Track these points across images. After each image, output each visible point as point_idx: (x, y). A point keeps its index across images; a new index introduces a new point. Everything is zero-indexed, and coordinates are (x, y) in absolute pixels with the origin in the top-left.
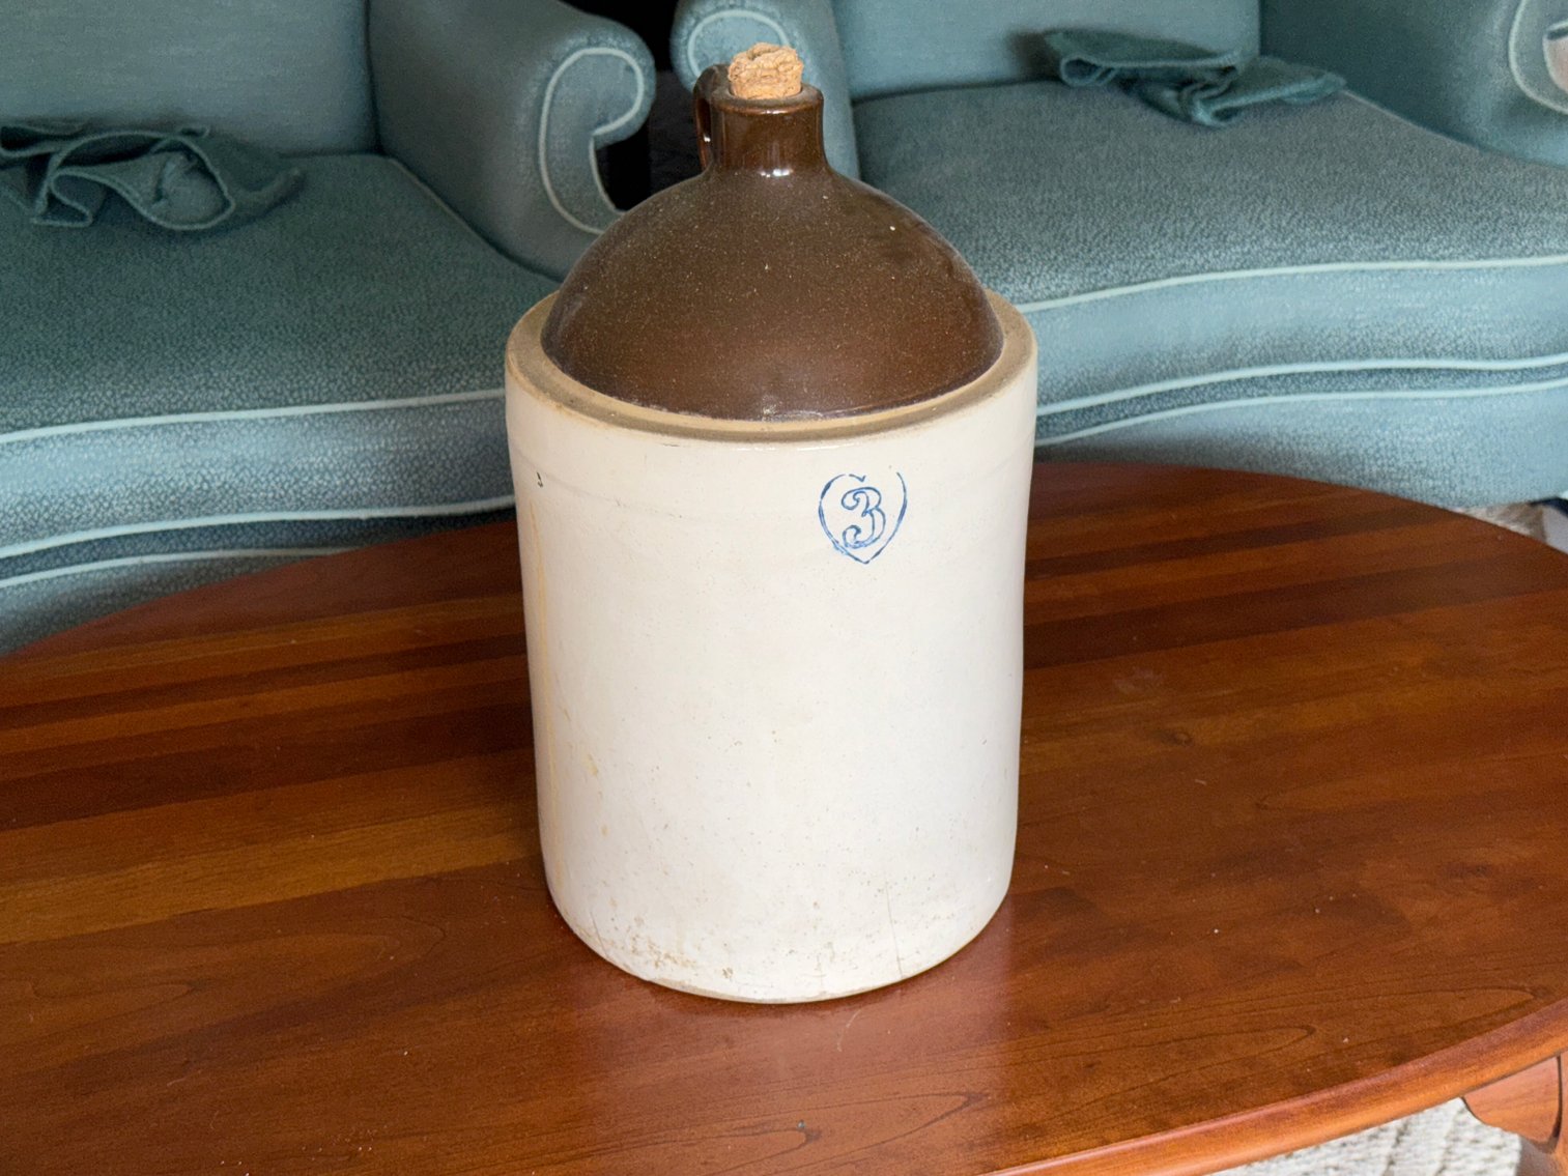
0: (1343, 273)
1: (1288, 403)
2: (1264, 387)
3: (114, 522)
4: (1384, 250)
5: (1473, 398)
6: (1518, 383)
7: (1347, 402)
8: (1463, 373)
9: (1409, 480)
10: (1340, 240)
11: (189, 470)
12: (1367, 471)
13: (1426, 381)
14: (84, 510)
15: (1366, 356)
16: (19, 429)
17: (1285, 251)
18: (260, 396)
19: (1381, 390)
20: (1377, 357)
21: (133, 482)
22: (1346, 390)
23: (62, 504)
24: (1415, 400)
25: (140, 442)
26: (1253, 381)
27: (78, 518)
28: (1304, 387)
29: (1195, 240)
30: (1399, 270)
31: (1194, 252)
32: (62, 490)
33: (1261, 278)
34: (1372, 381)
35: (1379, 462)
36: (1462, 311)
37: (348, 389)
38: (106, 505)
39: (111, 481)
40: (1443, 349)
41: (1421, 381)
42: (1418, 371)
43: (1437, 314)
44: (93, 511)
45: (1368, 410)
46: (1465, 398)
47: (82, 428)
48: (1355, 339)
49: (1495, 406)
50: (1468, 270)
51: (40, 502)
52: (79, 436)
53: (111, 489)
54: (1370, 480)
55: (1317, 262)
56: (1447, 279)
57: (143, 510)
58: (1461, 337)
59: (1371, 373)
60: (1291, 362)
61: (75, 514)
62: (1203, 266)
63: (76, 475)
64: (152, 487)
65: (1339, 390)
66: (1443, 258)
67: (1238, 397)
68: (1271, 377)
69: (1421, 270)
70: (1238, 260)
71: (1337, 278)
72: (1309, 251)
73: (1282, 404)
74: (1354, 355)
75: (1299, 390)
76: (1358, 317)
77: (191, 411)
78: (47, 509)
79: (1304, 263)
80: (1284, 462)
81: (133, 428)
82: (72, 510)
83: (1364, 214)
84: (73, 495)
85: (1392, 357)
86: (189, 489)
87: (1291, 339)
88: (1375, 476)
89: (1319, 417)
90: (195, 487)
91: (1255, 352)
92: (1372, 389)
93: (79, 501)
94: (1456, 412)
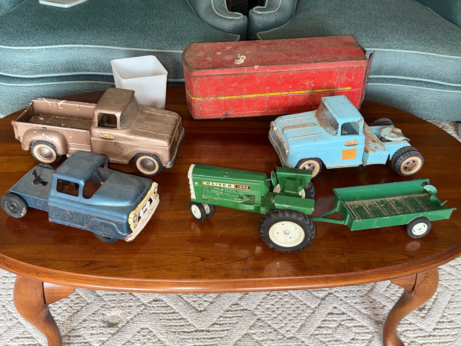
0: (414, 53)
1: (393, 86)
2: (388, 81)
3: (89, 71)
4: (426, 49)
5: (442, 92)
6: (455, 90)
7: (409, 88)
8: (441, 85)
9: (422, 111)
10: (415, 45)
11: (107, 60)
12: (411, 107)
13: (431, 86)
14: (81, 66)
15: (416, 77)
16: (68, 44)
17: (400, 45)
18: (126, 44)
19: (419, 86)
20: (419, 78)
21: (93, 61)
22: (409, 85)
23: (76, 64)
24: (427, 90)
25: (96, 51)
26: (385, 79)
27: (80, 68)
28: (398, 82)
29: (376, 39)
30: (429, 55)
31: (375, 42)
32: (76, 61)
33: (391, 52)
34: (417, 83)
35: (415, 105)
36: (443, 69)
37: (148, 46)
38: (87, 66)
39: (88, 60)
40: (437, 78)
41: (430, 85)
42: (429, 83)
43: (437, 68)
44: (84, 67)
45: (414, 91)
46: (440, 92)
47: (82, 46)
48: (413, 72)
49: (448, 95)
50: (447, 58)
51: (71, 63)
52: (81, 48)
53: (88, 62)
54: (411, 109)
55: (407, 50)
56: (441, 59)
57: (96, 69)
58: (442, 75)
59: (417, 81)
60: (396, 75)
61: (79, 67)
62: (376, 46)
63: (80, 57)
64: (98, 63)
65: (407, 85)
66: (441, 54)
67: (380, 83)
68: (390, 78)
69: (435, 56)
70: (386, 46)
71: (412, 55)
72: (406, 46)
73: (392, 86)
74: (413, 76)
75: (397, 83)
76: (415, 66)
77: (109, 46)
78: (72, 65)
79: (404, 49)
80: (389, 101)
81: (95, 48)
82: (79, 66)
83: (423, 39)
84: (79, 62)
85: (423, 78)
86: (107, 65)
87: (397, 69)
88: (413, 109)
89: (401, 91)
90: (108, 65)
91: (386, 71)
92: (416, 86)
93: (80, 64)
94: (437, 95)
